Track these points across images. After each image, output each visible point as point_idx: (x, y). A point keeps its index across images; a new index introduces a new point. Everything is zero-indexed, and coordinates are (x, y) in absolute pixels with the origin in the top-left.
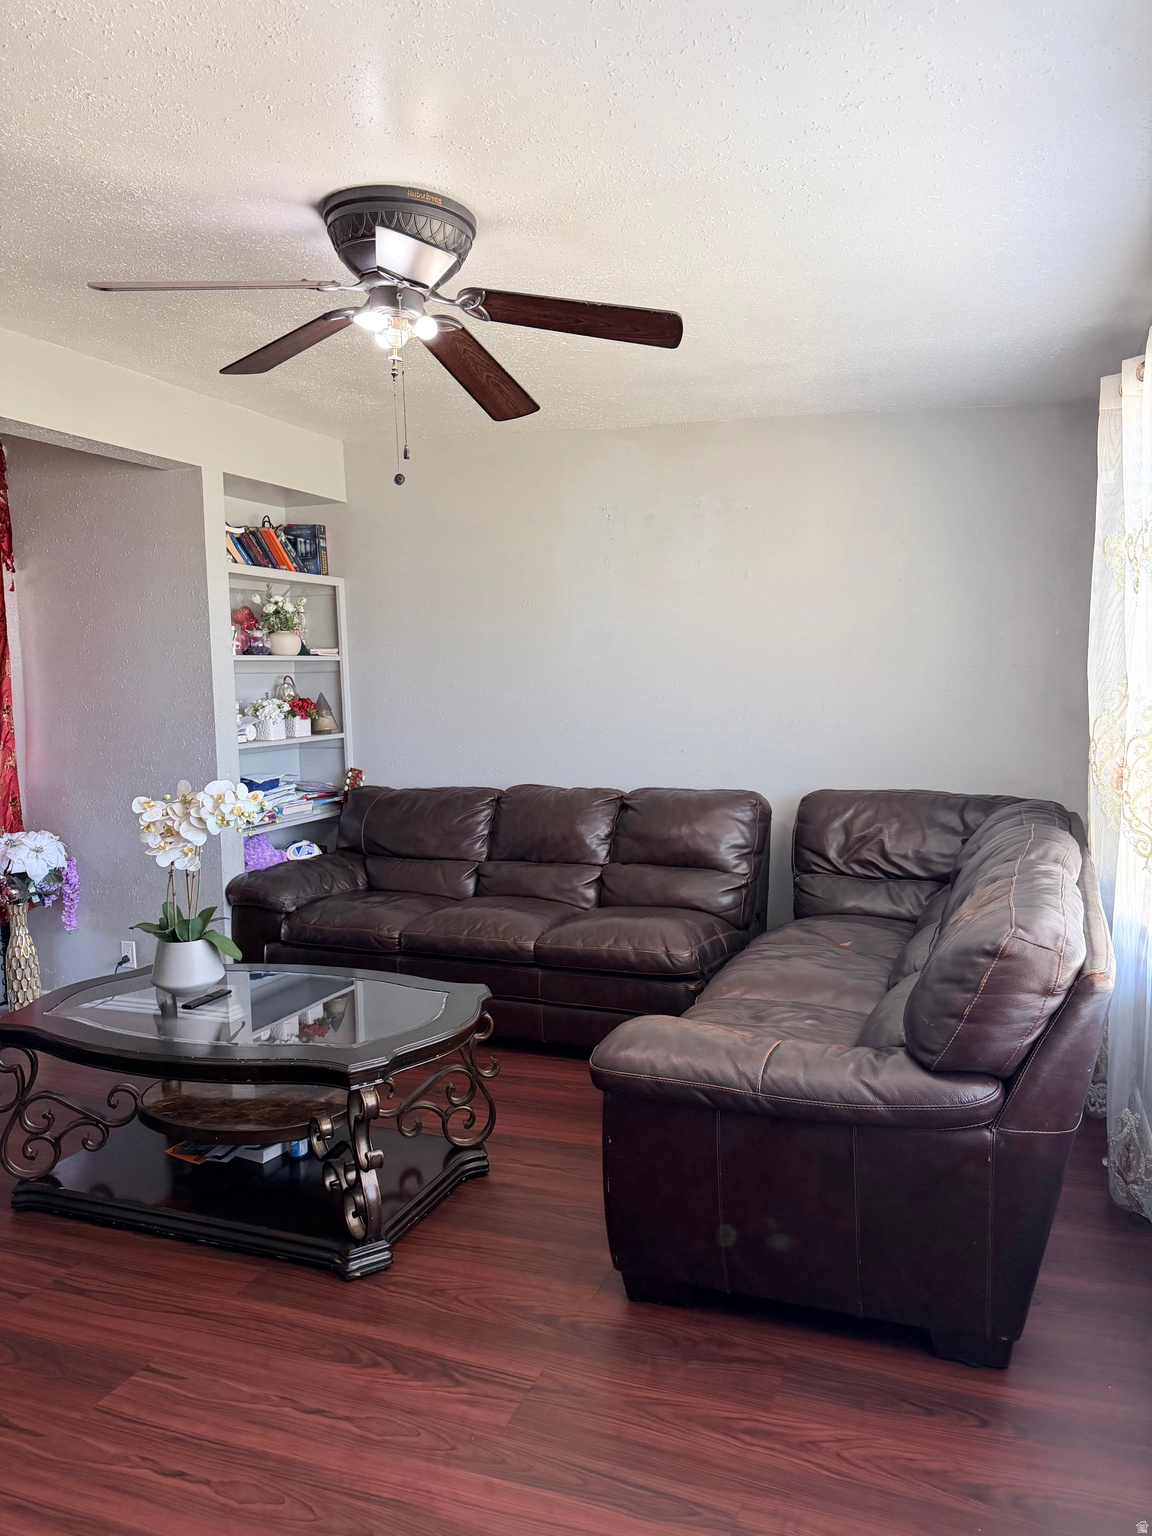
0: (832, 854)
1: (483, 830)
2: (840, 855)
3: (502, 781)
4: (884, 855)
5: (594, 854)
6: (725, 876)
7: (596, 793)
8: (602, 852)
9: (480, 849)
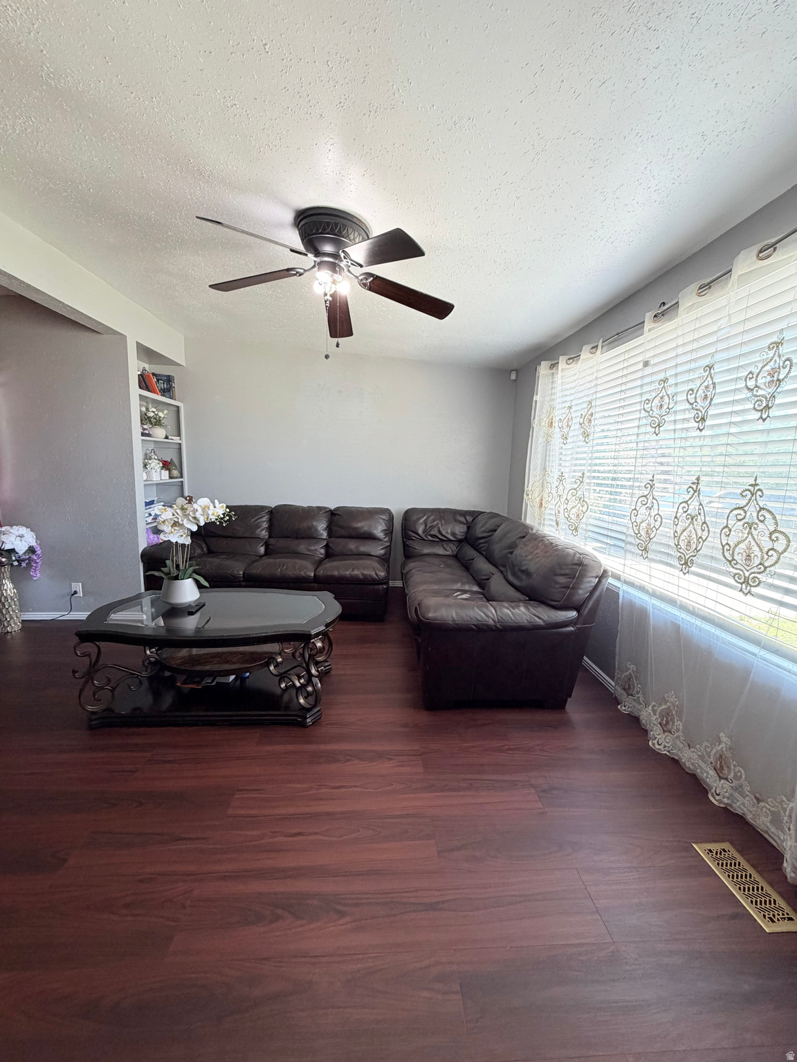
0: (420, 532)
1: (265, 525)
2: (424, 532)
3: (273, 503)
4: (440, 532)
5: (322, 534)
6: (382, 542)
7: (319, 508)
8: (325, 535)
9: (264, 534)
